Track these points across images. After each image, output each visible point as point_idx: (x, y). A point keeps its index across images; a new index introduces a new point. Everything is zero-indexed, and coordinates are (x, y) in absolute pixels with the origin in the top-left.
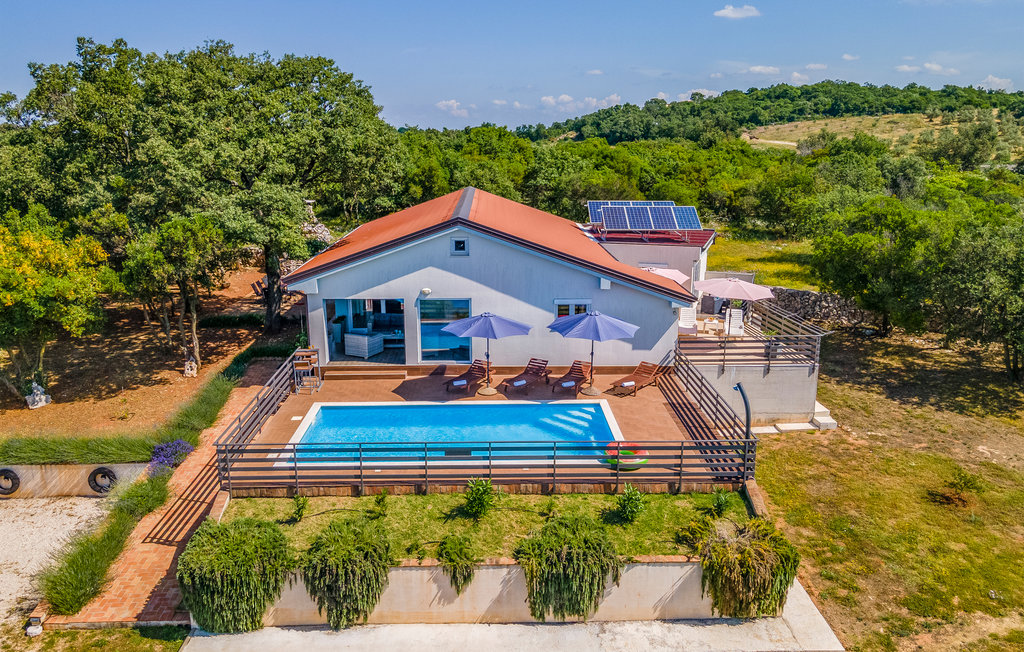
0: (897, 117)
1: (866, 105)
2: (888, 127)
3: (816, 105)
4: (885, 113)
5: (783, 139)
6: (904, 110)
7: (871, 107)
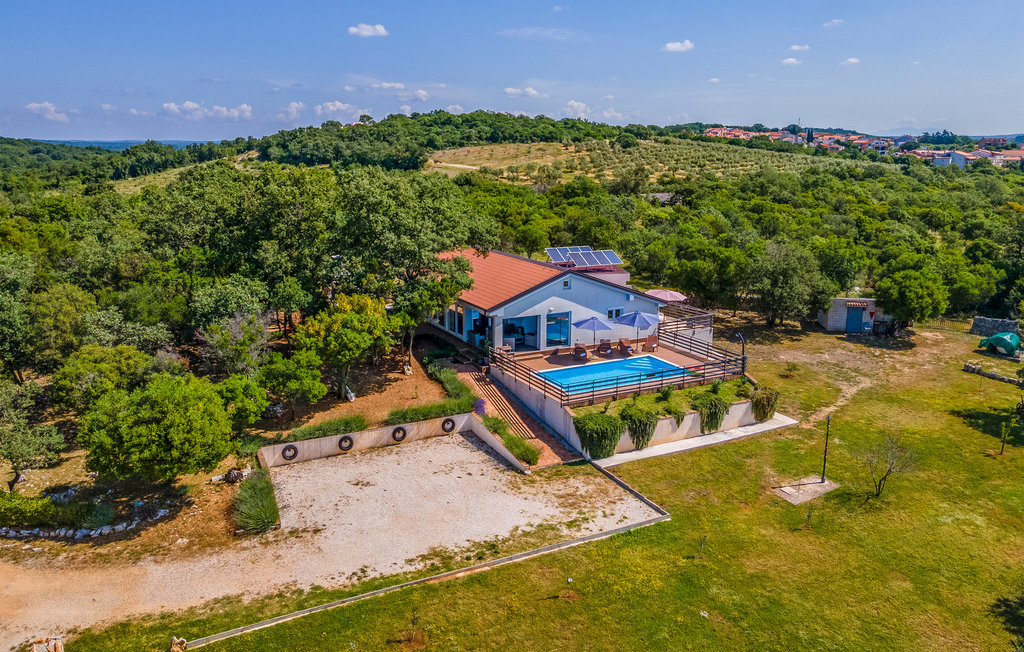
0: (542, 144)
1: (518, 134)
2: (539, 153)
3: (479, 132)
4: (533, 141)
5: (462, 163)
6: (546, 139)
7: (521, 136)
